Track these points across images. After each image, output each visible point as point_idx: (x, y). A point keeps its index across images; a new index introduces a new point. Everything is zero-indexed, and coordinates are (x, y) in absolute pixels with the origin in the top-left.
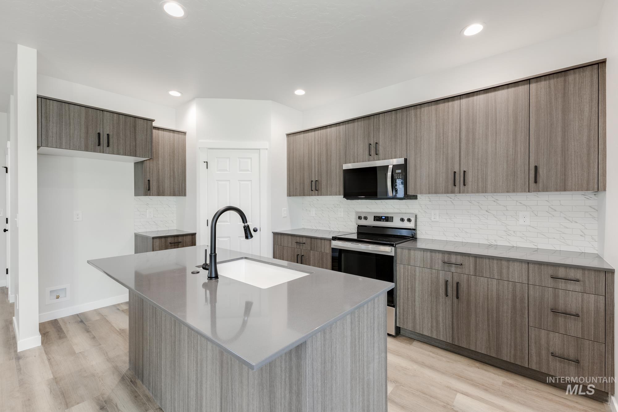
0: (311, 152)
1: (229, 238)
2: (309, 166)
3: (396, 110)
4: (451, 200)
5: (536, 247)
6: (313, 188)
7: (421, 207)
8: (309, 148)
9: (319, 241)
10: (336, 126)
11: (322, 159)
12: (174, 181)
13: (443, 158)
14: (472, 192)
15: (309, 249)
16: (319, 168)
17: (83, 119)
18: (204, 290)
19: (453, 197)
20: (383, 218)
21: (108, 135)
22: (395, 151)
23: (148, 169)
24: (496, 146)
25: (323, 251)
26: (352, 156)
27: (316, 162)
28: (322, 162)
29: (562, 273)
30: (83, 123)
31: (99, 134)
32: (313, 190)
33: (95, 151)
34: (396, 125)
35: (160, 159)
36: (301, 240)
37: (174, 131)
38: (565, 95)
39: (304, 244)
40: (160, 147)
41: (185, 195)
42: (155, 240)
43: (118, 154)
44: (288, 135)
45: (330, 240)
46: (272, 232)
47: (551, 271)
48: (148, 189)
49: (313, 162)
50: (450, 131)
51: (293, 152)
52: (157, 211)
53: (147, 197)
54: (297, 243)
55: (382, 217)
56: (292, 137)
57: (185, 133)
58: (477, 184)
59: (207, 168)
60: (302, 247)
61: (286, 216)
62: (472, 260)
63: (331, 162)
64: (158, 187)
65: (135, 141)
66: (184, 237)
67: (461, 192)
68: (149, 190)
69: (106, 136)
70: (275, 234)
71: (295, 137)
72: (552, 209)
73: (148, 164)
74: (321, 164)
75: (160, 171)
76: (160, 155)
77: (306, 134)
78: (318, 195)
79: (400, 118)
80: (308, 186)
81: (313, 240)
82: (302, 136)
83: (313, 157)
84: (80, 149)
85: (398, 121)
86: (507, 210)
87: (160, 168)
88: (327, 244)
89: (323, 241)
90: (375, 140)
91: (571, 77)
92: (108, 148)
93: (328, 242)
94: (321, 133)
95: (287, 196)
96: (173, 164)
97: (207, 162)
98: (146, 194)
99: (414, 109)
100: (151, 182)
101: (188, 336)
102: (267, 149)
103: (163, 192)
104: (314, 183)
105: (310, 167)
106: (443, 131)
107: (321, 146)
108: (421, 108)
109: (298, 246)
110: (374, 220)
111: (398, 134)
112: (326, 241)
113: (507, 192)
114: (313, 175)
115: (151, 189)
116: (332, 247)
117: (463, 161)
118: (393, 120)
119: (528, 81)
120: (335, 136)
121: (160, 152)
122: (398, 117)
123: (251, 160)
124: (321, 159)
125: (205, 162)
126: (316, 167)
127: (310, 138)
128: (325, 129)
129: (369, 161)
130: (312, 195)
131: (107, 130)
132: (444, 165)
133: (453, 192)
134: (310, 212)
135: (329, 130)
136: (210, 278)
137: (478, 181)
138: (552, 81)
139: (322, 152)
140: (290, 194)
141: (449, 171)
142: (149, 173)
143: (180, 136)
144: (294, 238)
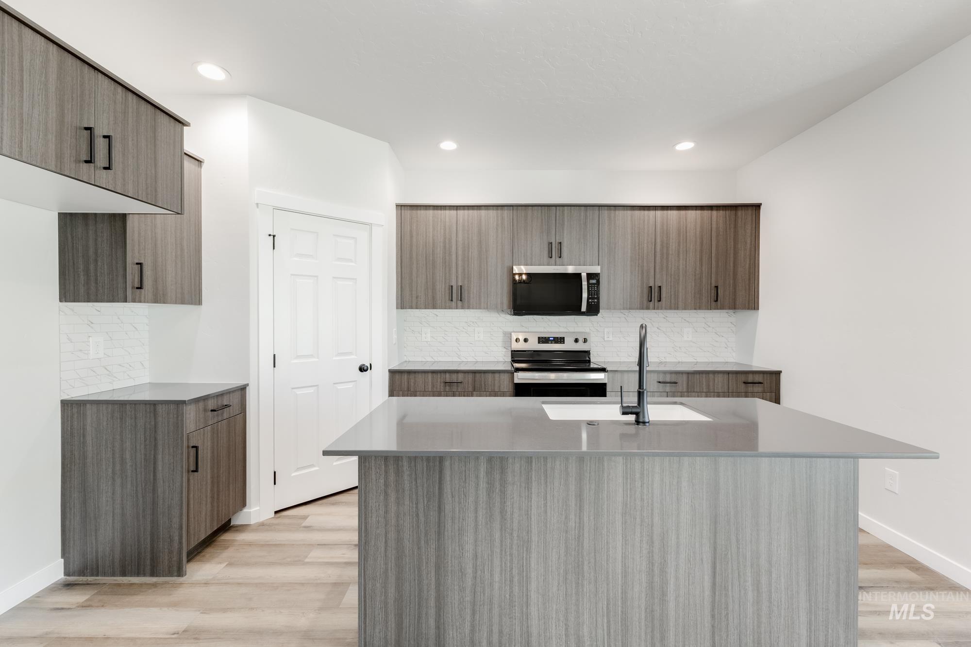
0: (450, 242)
2: (445, 262)
3: (586, 206)
4: (625, 316)
5: (696, 361)
7: (593, 324)
9: (490, 376)
10: (497, 210)
13: (638, 271)
14: (666, 309)
16: (466, 266)
19: (627, 314)
20: (551, 339)
22: (584, 255)
24: (686, 264)
26: (523, 255)
27: (460, 258)
29: (750, 378)
34: (585, 224)
36: (454, 378)
38: (735, 227)
47: (743, 378)
49: (454, 257)
50: (646, 242)
51: (411, 237)
52: (112, 340)
55: (549, 338)
56: (407, 213)
58: (670, 300)
60: (456, 387)
62: (685, 377)
63: (487, 261)
67: (655, 308)
72: (707, 325)
74: (468, 261)
78: (463, 308)
79: (591, 217)
80: (443, 293)
81: (478, 375)
85: (588, 220)
86: (674, 327)
88: (504, 379)
89: (497, 375)
90: (557, 238)
91: (740, 213)
99: (607, 210)
103: (163, 294)
105: (447, 264)
106: (639, 241)
108: (615, 210)
109: (447, 387)
110: (539, 343)
111: (588, 236)
112: (502, 375)
113: (695, 309)
116: (516, 381)
117: (658, 276)
118: (582, 217)
119: (711, 208)
122: (588, 215)
124: (468, 253)
125: (270, 235)
129: (548, 265)
130: (450, 308)
132: (640, 278)
133: (648, 308)
137: (671, 297)
138: (728, 212)
139: (470, 244)
141: (645, 286)
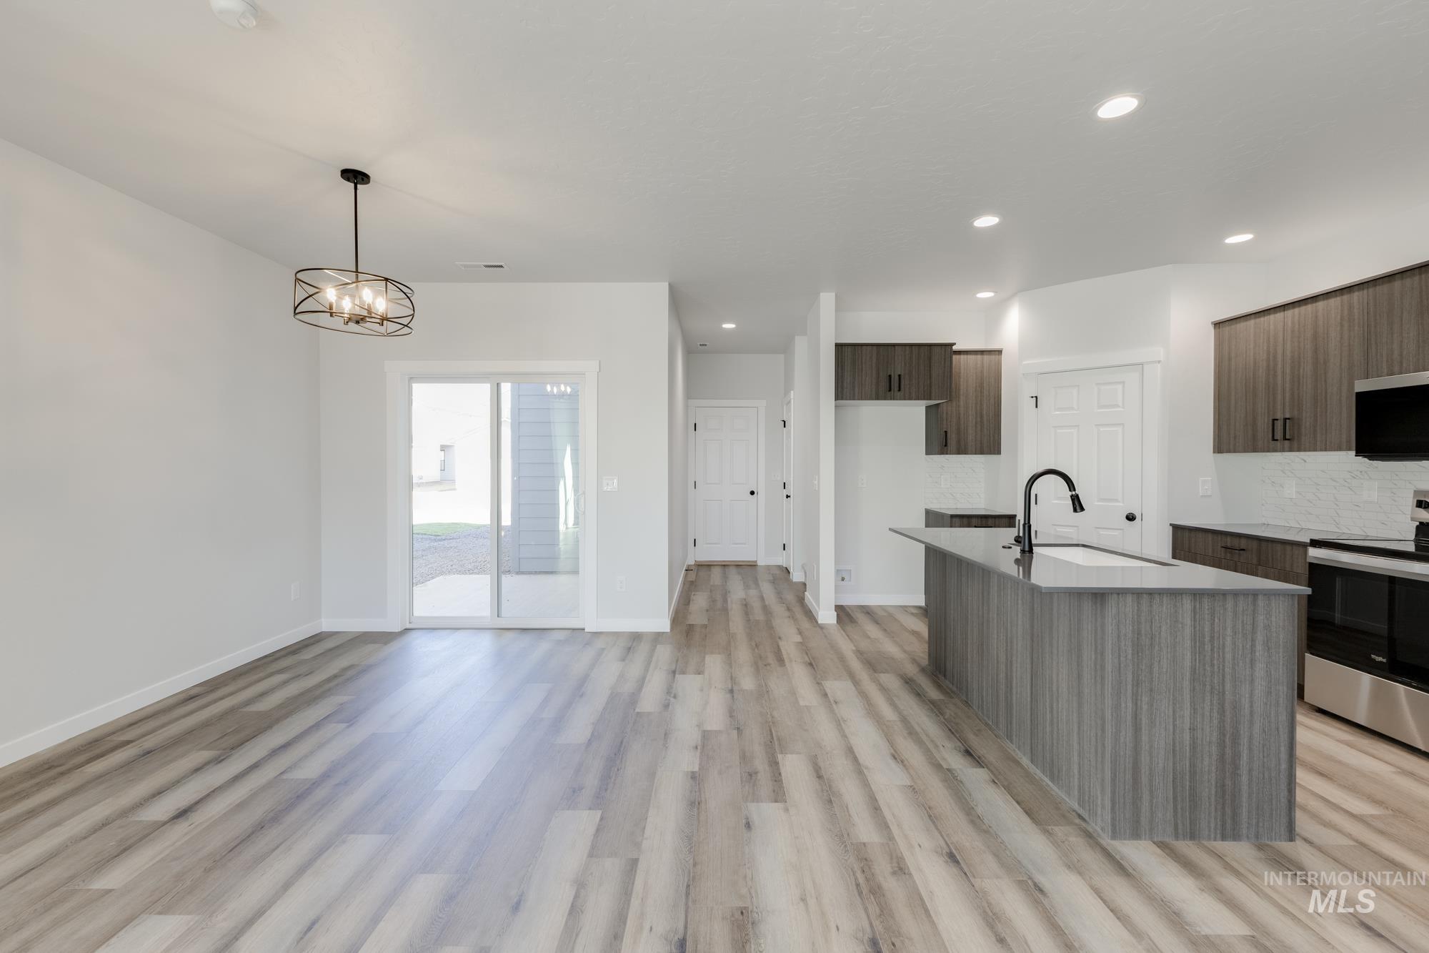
1: (1076, 528)
6: (1279, 435)
8: (1268, 347)
11: (1301, 371)
12: (981, 430)
15: (1255, 561)
17: (874, 361)
18: (1017, 566)
21: (899, 376)
23: (945, 415)
25: (1288, 569)
28: (1303, 377)
30: (874, 365)
31: (890, 376)
32: (1277, 440)
33: (885, 399)
35: (962, 398)
37: (982, 352)
39: (1241, 552)
40: (962, 380)
41: (999, 453)
42: (954, 520)
43: (910, 399)
44: (1218, 325)
45: (1303, 546)
46: (1171, 525)
48: (944, 444)
53: (942, 456)
54: (1226, 548)
57: (1000, 352)
59: (1037, 407)
61: (1209, 493)
64: (959, 442)
65: (930, 378)
66: (997, 520)
68: (946, 445)
69: (897, 377)
70: (1177, 529)
71: (1233, 327)
73: (945, 408)
75: (962, 415)
76: (961, 393)
77: (1262, 319)
82: (1252, 322)
83: (1280, 366)
84: (871, 399)
87: (962, 412)
92: (899, 394)
93: (1301, 549)
94: (1300, 314)
95: (1214, 452)
96: (981, 404)
97: (1036, 397)
98: (942, 453)
100: (949, 435)
101: (997, 614)
102: (1159, 362)
104: (1279, 425)
107: (1299, 342)
114: (1279, 407)
115: (949, 444)
120: (1339, 317)
121: (962, 388)
123: (1124, 387)
126: (1287, 389)
127: (1272, 327)
128: (1312, 303)
131: (898, 369)
134: (1283, 487)
135: (1321, 305)
136: (1023, 551)
140: (1220, 448)
142: (947, 420)
143: (993, 357)
144: (1219, 538)
